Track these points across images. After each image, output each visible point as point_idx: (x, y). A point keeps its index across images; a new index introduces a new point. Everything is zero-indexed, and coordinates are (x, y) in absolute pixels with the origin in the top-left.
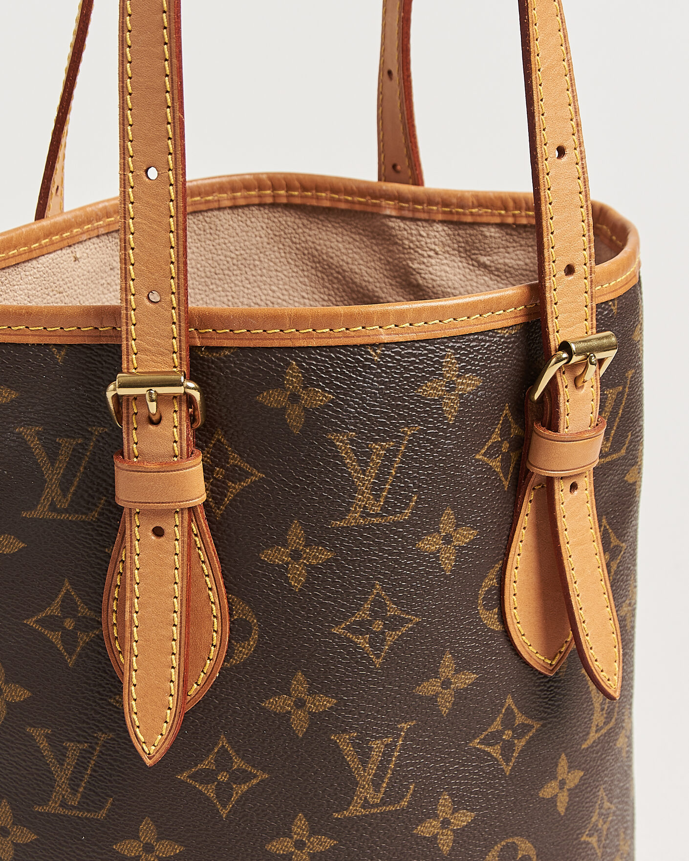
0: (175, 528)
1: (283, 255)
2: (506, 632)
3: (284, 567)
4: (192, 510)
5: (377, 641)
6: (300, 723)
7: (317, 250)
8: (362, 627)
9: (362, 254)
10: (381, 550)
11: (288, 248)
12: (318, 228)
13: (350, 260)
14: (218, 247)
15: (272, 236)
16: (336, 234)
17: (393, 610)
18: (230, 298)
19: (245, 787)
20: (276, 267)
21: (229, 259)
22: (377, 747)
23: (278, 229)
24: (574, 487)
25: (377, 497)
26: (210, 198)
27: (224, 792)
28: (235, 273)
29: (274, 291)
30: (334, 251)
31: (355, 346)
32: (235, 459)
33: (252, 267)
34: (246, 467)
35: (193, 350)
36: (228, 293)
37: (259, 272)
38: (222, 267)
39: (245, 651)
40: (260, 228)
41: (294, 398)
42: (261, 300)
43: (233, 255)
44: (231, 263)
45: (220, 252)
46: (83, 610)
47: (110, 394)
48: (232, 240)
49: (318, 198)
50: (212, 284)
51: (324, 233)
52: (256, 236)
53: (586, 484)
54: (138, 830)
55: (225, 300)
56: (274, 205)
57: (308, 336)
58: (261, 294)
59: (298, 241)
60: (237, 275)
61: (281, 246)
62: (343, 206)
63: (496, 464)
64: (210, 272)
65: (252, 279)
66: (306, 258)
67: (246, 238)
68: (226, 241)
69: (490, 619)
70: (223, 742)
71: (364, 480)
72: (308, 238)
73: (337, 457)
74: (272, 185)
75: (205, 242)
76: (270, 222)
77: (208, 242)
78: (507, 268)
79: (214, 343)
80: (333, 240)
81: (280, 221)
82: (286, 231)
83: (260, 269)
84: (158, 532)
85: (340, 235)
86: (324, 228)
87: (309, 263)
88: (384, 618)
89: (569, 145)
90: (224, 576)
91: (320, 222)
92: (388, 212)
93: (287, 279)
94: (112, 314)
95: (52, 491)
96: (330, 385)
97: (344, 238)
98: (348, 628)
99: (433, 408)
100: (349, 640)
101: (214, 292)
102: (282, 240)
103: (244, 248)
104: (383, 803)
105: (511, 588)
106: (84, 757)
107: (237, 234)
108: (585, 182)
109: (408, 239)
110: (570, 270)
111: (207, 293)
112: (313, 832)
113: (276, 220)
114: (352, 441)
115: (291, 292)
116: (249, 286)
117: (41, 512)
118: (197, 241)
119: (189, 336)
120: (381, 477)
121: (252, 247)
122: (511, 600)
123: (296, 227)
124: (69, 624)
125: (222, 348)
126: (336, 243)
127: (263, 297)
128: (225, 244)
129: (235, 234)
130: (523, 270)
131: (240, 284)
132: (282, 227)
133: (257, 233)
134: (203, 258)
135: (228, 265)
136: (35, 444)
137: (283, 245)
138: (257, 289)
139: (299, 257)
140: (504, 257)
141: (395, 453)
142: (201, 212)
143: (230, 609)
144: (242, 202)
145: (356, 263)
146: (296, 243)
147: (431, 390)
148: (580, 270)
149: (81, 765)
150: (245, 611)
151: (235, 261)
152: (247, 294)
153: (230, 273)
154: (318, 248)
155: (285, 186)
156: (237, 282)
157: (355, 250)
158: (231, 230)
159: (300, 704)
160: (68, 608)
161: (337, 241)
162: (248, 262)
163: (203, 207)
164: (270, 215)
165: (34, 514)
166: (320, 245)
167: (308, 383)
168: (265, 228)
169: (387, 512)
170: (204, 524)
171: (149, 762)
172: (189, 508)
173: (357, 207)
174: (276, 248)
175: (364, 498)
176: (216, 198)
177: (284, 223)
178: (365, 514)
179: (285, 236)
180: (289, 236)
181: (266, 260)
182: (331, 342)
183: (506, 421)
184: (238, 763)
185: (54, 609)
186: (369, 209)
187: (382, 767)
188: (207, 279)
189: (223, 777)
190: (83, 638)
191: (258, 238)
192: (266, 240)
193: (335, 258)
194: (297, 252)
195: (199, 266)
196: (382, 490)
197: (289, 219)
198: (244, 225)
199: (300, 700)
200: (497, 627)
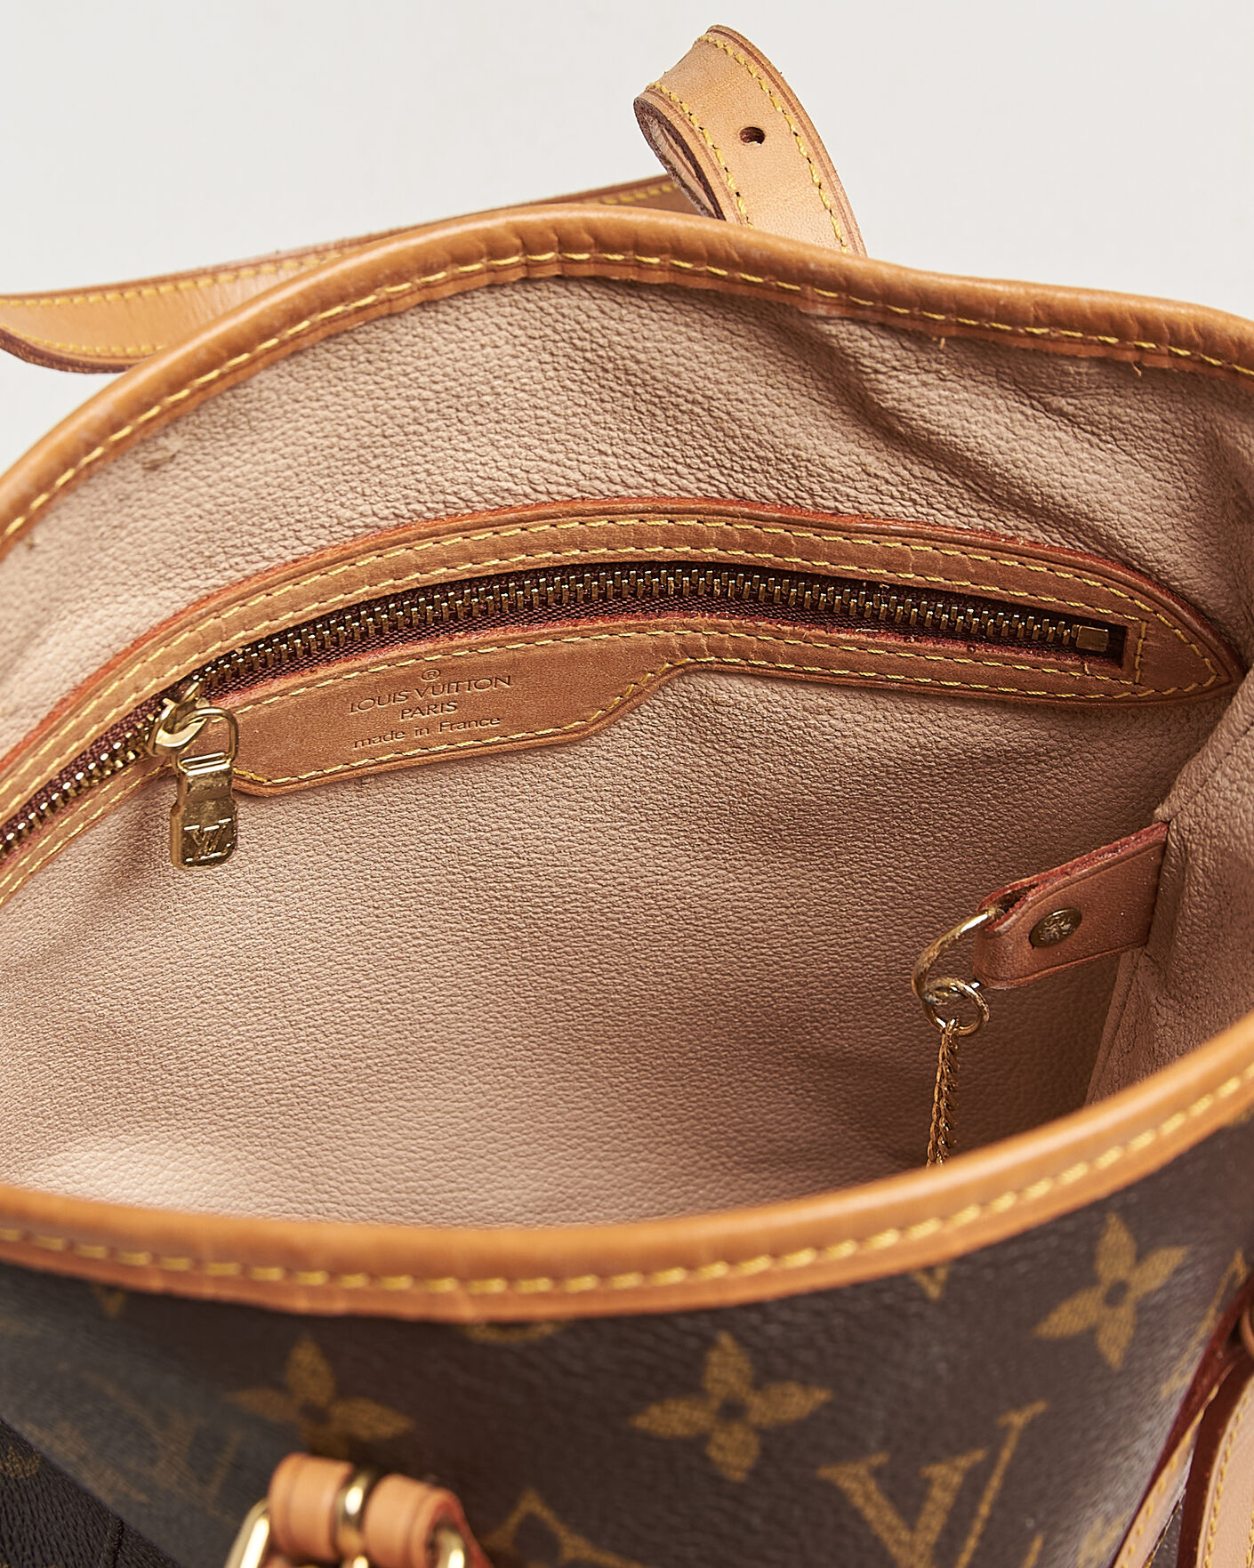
1: (551, 374)
7: (638, 362)
9: (754, 360)
11: (563, 360)
12: (640, 316)
13: (722, 376)
14: (388, 383)
15: (524, 339)
16: (687, 325)
18: (423, 476)
20: (534, 401)
21: (415, 403)
23: (538, 324)
26: (369, 300)
28: (432, 426)
29: (528, 448)
30: (682, 360)
33: (473, 408)
36: (415, 468)
37: (494, 416)
38: (400, 420)
40: (493, 329)
42: (499, 469)
43: (426, 394)
44: (422, 410)
45: (393, 393)
48: (422, 364)
49: (641, 267)
50: (375, 457)
51: (654, 327)
52: (483, 346)
55: (410, 480)
56: (529, 281)
58: (498, 458)
59: (587, 345)
60: (437, 430)
61: (548, 358)
64: (370, 435)
65: (474, 431)
66: (610, 376)
67: (458, 354)
68: (409, 369)
72: (616, 339)
74: (524, 244)
75: (354, 380)
76: (516, 311)
77: (362, 378)
78: (1114, 422)
80: (679, 338)
81: (542, 309)
82: (559, 327)
83: (496, 410)
85: (698, 327)
86: (654, 316)
87: (618, 388)
91: (645, 305)
92: (821, 311)
93: (562, 420)
97: (707, 331)
101: (383, 471)
102: (549, 345)
103: (454, 375)
107: (435, 350)
109: (871, 356)
111: (363, 477)
113: (531, 306)
115: (571, 445)
116: (467, 446)
118: (335, 381)
121: (475, 370)
123: (583, 317)
126: (687, 344)
127: (503, 463)
128: (406, 375)
129: (429, 351)
130: (1156, 429)
131: (446, 445)
132: (548, 320)
133: (485, 340)
134: (350, 412)
135: (413, 415)
137: (552, 354)
138: (489, 448)
139: (592, 375)
140: (1111, 404)
144: (448, 291)
145: (739, 380)
146: (583, 350)
151: (432, 405)
152: (464, 463)
153: (422, 429)
154: (641, 357)
155: (556, 244)
156: (438, 443)
157: (735, 354)
158: (421, 344)
161: (690, 339)
162: (465, 400)
164: (517, 297)
166: (645, 350)
168: (504, 326)
173: (741, 289)
174: (534, 363)
176: (383, 296)
177: (552, 310)
179: (557, 338)
180: (565, 336)
181: (510, 391)
186: (774, 298)
188: (362, 451)
191: (488, 350)
192: (508, 349)
193: (684, 375)
194: (587, 366)
195: (342, 429)
197: (563, 301)
198: (453, 329)
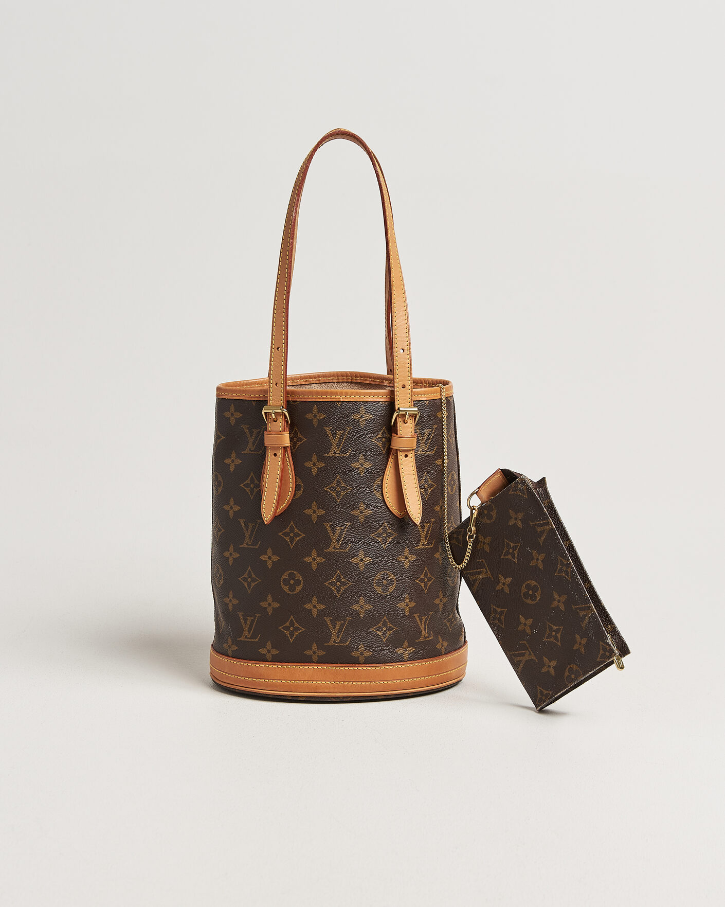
0: (280, 453)
2: (384, 500)
3: (311, 468)
4: (285, 448)
5: (338, 494)
6: (314, 518)
8: (333, 489)
10: (340, 465)
17: (343, 485)
19: (298, 539)
22: (338, 530)
24: (406, 456)
25: (338, 448)
27: (292, 540)
31: (333, 401)
32: (300, 435)
34: (302, 437)
35: (288, 402)
39: (299, 494)
41: (315, 416)
46: (256, 482)
47: (263, 412)
49: (365, 380)
53: (411, 455)
54: (267, 552)
56: (351, 382)
57: (320, 398)
62: (373, 383)
63: (380, 444)
69: (378, 494)
70: (292, 523)
71: (335, 442)
73: (326, 434)
79: (295, 400)
84: (275, 455)
88: (340, 487)
89: (406, 348)
90: (295, 471)
92: (386, 385)
94: (266, 392)
95: (250, 445)
96: (325, 412)
98: (329, 488)
99: (356, 422)
100: (330, 493)
104: (340, 548)
105: (385, 486)
106: (254, 528)
108: (410, 360)
110: (404, 387)
112: (318, 556)
114: (331, 430)
117: (247, 452)
119: (286, 397)
120: (340, 442)
122: (385, 490)
124: (252, 486)
125: (297, 401)
136: (247, 431)
141: (344, 435)
142: (326, 383)
143: (296, 481)
144: (341, 381)
147: (356, 417)
148: (407, 387)
149: (252, 531)
150: (299, 480)
159: (314, 512)
160: (252, 481)
163: (327, 381)
165: (246, 452)
167: (319, 412)
169: (342, 453)
170: (290, 454)
171: (266, 523)
172: (284, 447)
173: (377, 383)
175: (334, 447)
178: (335, 452)
182: (326, 400)
183: (384, 432)
184: (296, 530)
185: (248, 481)
186: (381, 384)
187: (340, 536)
189: (292, 535)
190: (256, 490)
196: (340, 446)
199: (315, 511)
200: (380, 498)
